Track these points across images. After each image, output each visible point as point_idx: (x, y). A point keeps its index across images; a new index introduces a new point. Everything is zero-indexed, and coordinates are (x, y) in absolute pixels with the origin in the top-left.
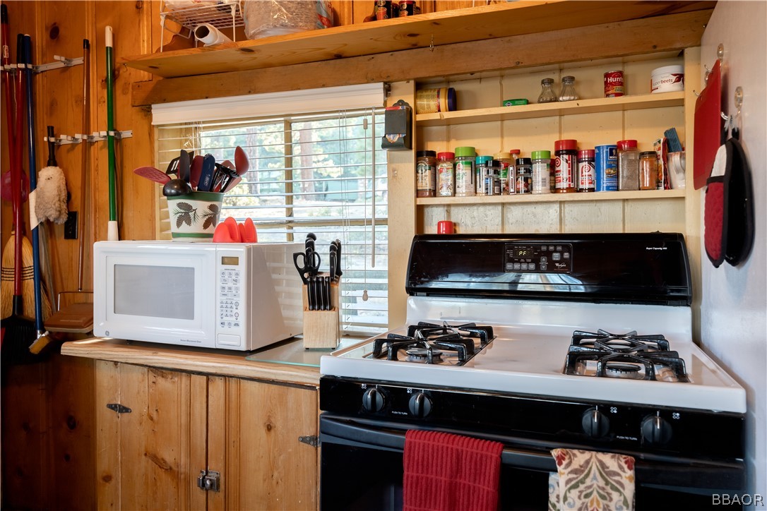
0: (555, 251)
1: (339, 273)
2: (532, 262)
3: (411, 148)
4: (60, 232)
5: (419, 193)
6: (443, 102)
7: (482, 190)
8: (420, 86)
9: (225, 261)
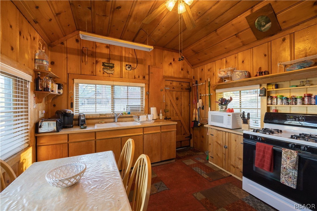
0: (300, 117)
1: (249, 118)
2: (294, 119)
3: (266, 96)
4: (201, 109)
5: (268, 104)
6: (274, 87)
7: (284, 104)
8: (268, 84)
9: (228, 115)
